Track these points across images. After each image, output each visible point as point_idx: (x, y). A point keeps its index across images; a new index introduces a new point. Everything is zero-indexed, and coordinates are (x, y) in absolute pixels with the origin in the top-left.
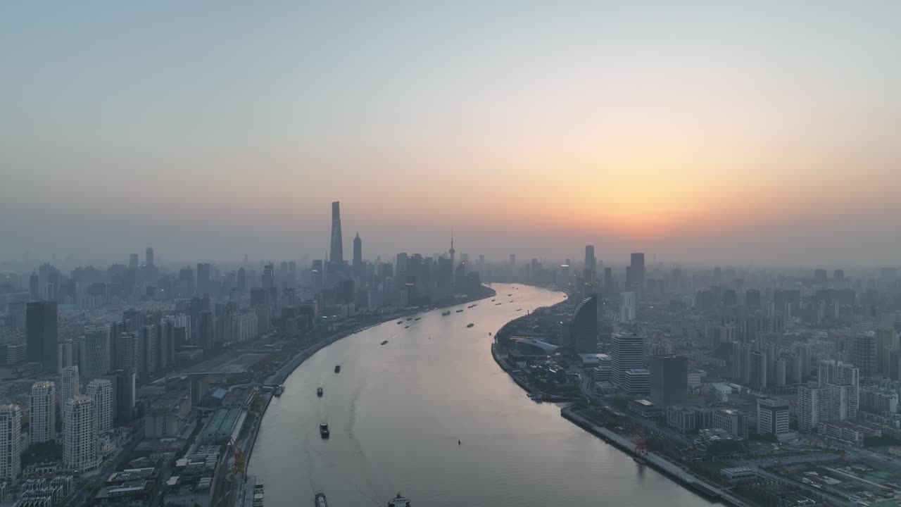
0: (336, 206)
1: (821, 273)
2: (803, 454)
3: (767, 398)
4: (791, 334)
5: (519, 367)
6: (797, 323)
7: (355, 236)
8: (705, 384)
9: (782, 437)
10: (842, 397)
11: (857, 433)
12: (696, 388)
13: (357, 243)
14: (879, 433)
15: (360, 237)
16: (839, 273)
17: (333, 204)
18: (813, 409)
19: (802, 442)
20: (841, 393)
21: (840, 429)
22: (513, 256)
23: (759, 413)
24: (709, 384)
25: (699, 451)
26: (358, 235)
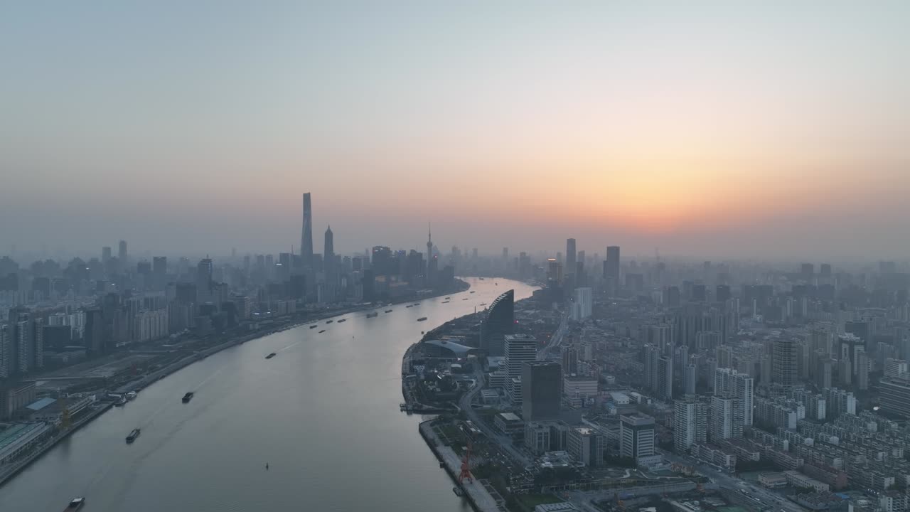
0: (307, 198)
1: (807, 268)
2: (657, 482)
3: (632, 414)
4: (744, 333)
5: (417, 372)
6: (757, 322)
7: (326, 229)
8: (603, 393)
9: (643, 462)
10: (727, 412)
11: (728, 457)
12: (590, 397)
13: (329, 235)
14: (756, 456)
15: (332, 230)
16: (826, 268)
17: (305, 195)
18: (688, 427)
19: (667, 467)
20: (725, 408)
21: (713, 451)
22: (506, 250)
23: (622, 433)
24: (606, 393)
25: (527, 481)
26: (329, 227)
